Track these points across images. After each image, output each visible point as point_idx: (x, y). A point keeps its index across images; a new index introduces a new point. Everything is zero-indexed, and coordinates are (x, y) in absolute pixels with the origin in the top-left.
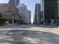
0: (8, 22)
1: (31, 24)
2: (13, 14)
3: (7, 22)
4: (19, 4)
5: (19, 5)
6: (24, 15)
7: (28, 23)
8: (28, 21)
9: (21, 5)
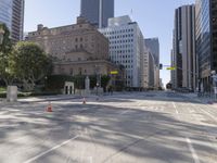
0: (72, 84)
1: (160, 89)
2: (91, 59)
3: (69, 84)
4: (110, 20)
5: (109, 24)
6: (128, 59)
7: (146, 86)
8: (146, 79)
9: (116, 24)
